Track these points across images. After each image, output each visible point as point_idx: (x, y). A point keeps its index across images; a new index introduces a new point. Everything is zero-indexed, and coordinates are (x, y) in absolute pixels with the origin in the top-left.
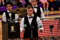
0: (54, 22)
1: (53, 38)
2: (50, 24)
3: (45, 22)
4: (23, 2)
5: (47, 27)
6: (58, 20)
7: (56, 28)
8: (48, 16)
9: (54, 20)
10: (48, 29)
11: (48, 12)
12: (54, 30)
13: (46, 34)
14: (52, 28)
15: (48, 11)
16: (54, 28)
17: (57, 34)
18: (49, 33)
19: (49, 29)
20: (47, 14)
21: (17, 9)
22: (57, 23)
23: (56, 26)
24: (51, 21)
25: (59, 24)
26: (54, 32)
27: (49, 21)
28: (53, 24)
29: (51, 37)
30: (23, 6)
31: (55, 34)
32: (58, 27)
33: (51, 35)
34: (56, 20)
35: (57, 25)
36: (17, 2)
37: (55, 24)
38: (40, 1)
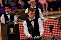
0: (54, 22)
1: (53, 38)
2: (50, 24)
3: (45, 22)
4: (22, 3)
5: (47, 27)
6: (58, 20)
7: (56, 28)
8: (47, 17)
9: (54, 21)
10: (47, 29)
11: (48, 13)
12: (54, 30)
13: (46, 35)
14: (52, 29)
15: (48, 11)
16: (54, 29)
17: (57, 34)
18: (49, 33)
19: (49, 29)
20: (47, 14)
21: (16, 11)
22: (57, 23)
23: (56, 27)
24: (51, 21)
25: (58, 24)
26: (54, 32)
27: (48, 22)
28: (53, 24)
29: (51, 37)
30: (22, 7)
31: (55, 35)
32: (58, 27)
33: (51, 36)
34: (56, 20)
35: (57, 25)
36: (16, 4)
37: (54, 24)
38: (39, 2)
